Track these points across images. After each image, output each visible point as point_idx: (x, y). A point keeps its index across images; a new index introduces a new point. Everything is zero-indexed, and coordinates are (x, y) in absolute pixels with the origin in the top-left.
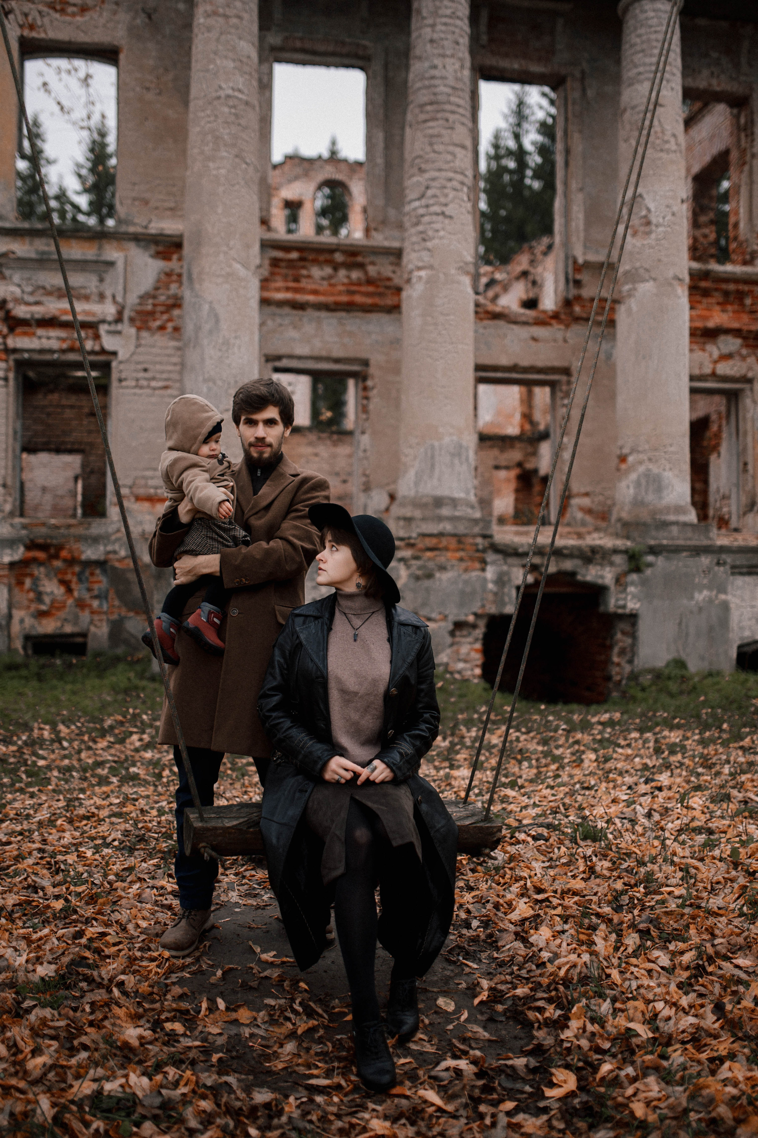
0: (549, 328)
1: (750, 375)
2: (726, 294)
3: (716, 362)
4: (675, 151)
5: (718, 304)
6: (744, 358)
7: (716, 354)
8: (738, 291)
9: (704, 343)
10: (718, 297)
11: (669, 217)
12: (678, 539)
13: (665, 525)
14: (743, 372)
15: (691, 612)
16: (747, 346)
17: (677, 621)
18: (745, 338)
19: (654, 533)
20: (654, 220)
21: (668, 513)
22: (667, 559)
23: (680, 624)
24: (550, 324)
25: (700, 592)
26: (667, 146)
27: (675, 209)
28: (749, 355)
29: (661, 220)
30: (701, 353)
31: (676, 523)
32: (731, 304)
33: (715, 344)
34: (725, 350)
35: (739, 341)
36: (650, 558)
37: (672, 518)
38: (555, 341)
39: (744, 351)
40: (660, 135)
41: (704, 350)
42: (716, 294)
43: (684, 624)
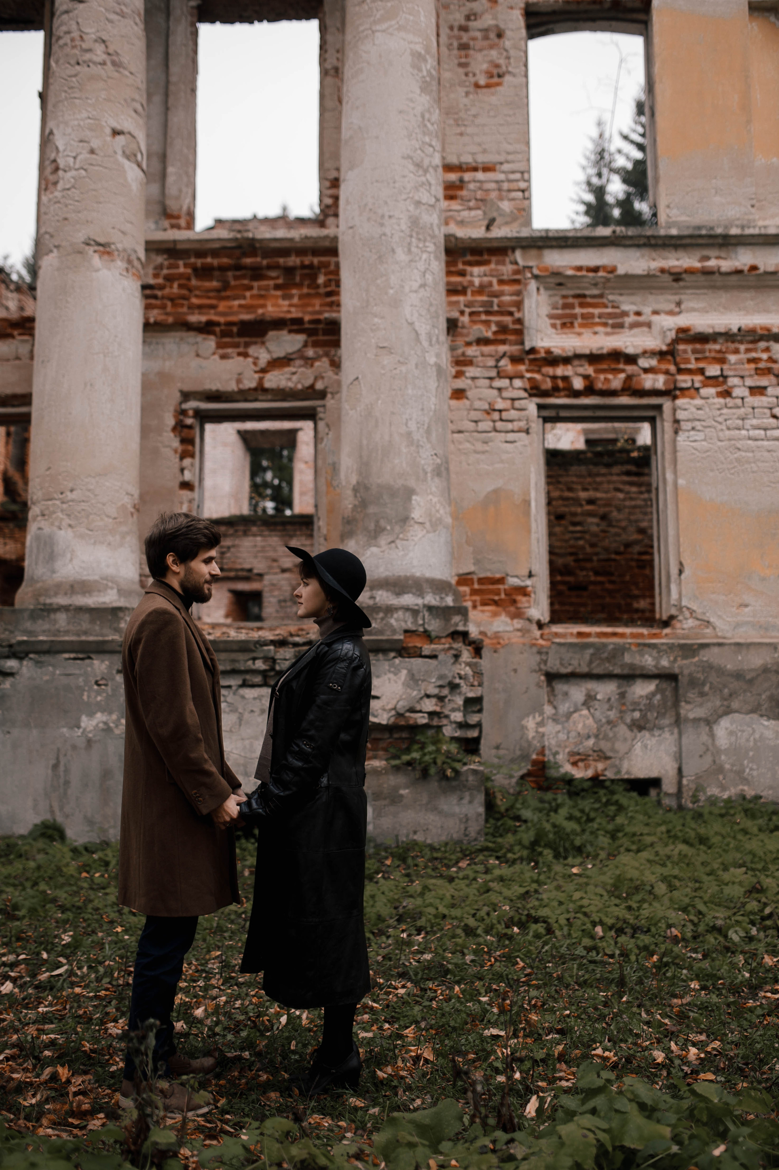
0: (11, 340)
1: (319, 386)
2: (289, 271)
3: (263, 371)
4: (104, 64)
5: (277, 287)
6: (309, 362)
7: (264, 357)
8: (303, 267)
9: (247, 345)
10: (276, 277)
11: (84, 155)
12: (67, 632)
13: (49, 610)
14: (308, 383)
15: (74, 747)
16: (316, 344)
17: (53, 762)
18: (310, 333)
19: (28, 625)
20: (61, 163)
21: (56, 594)
22: (37, 663)
23: (55, 767)
24: (12, 336)
25: (91, 715)
26: (87, 56)
27: (95, 143)
28: (317, 358)
29: (71, 160)
30: (241, 359)
31: (66, 608)
32: (299, 286)
33: (263, 343)
34: (279, 352)
35: (301, 338)
36: (11, 664)
37: (61, 600)
38: (18, 358)
39: (310, 352)
40: (78, 43)
41: (245, 355)
42: (273, 274)
43: (62, 768)
